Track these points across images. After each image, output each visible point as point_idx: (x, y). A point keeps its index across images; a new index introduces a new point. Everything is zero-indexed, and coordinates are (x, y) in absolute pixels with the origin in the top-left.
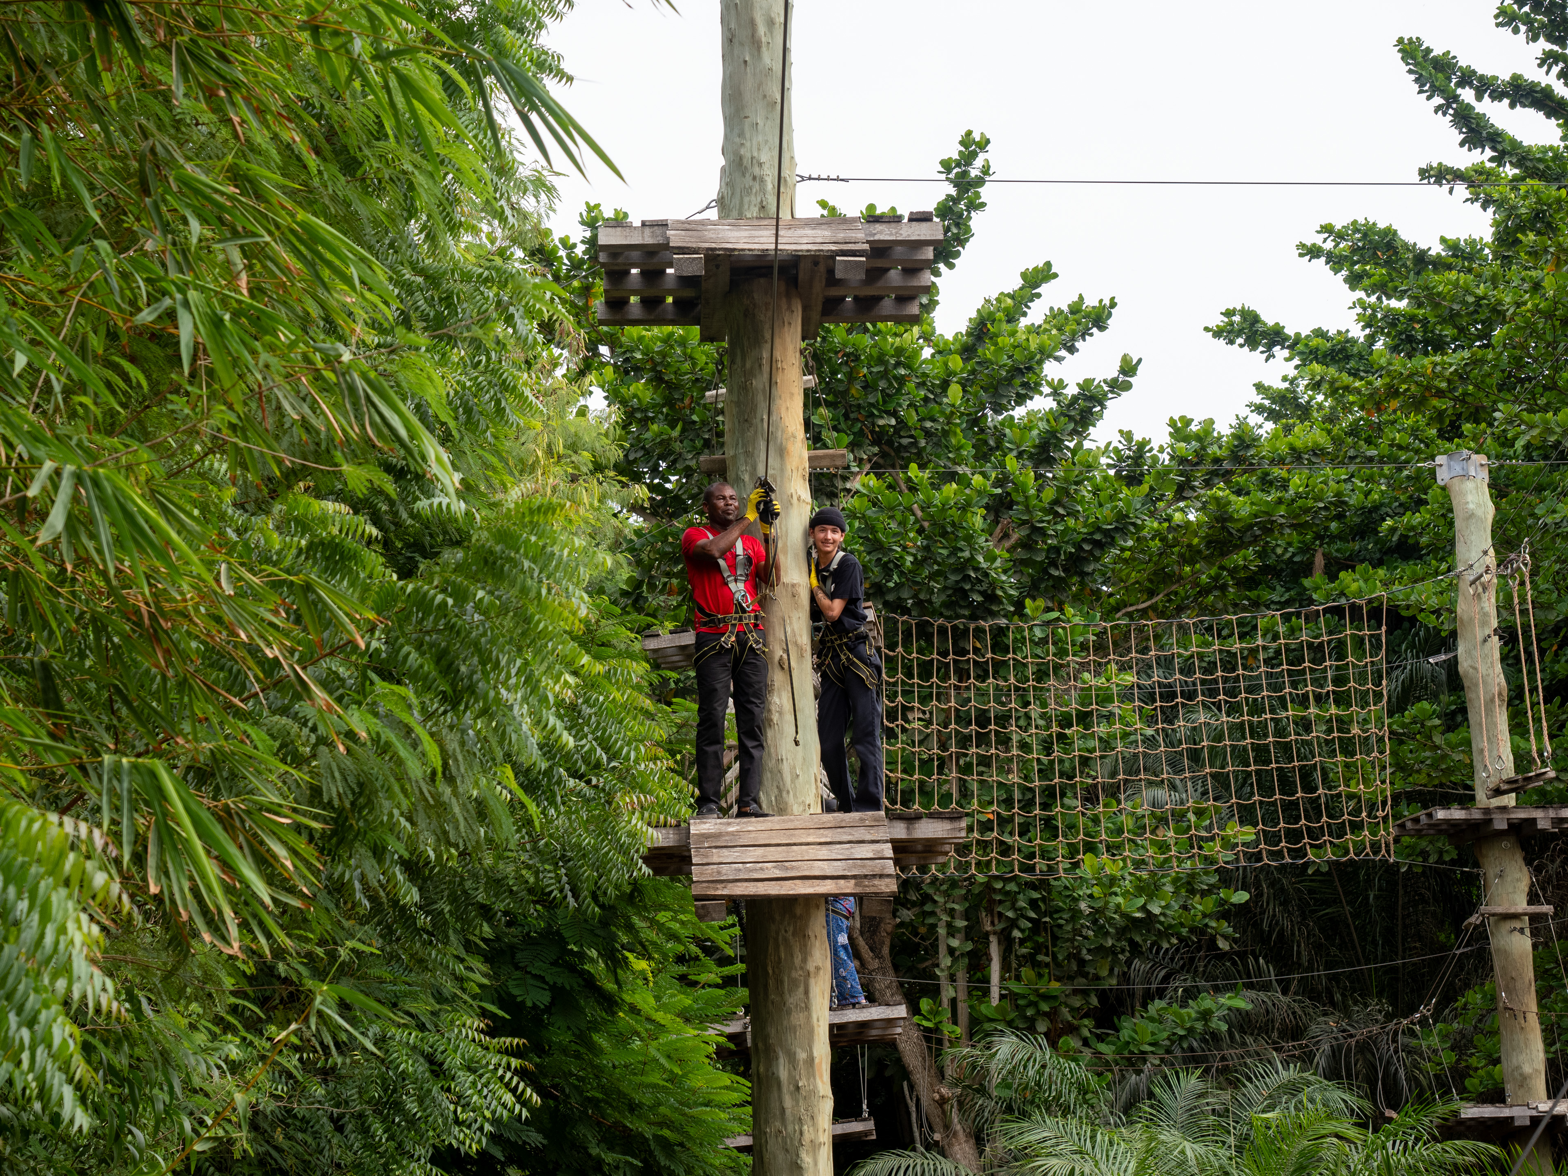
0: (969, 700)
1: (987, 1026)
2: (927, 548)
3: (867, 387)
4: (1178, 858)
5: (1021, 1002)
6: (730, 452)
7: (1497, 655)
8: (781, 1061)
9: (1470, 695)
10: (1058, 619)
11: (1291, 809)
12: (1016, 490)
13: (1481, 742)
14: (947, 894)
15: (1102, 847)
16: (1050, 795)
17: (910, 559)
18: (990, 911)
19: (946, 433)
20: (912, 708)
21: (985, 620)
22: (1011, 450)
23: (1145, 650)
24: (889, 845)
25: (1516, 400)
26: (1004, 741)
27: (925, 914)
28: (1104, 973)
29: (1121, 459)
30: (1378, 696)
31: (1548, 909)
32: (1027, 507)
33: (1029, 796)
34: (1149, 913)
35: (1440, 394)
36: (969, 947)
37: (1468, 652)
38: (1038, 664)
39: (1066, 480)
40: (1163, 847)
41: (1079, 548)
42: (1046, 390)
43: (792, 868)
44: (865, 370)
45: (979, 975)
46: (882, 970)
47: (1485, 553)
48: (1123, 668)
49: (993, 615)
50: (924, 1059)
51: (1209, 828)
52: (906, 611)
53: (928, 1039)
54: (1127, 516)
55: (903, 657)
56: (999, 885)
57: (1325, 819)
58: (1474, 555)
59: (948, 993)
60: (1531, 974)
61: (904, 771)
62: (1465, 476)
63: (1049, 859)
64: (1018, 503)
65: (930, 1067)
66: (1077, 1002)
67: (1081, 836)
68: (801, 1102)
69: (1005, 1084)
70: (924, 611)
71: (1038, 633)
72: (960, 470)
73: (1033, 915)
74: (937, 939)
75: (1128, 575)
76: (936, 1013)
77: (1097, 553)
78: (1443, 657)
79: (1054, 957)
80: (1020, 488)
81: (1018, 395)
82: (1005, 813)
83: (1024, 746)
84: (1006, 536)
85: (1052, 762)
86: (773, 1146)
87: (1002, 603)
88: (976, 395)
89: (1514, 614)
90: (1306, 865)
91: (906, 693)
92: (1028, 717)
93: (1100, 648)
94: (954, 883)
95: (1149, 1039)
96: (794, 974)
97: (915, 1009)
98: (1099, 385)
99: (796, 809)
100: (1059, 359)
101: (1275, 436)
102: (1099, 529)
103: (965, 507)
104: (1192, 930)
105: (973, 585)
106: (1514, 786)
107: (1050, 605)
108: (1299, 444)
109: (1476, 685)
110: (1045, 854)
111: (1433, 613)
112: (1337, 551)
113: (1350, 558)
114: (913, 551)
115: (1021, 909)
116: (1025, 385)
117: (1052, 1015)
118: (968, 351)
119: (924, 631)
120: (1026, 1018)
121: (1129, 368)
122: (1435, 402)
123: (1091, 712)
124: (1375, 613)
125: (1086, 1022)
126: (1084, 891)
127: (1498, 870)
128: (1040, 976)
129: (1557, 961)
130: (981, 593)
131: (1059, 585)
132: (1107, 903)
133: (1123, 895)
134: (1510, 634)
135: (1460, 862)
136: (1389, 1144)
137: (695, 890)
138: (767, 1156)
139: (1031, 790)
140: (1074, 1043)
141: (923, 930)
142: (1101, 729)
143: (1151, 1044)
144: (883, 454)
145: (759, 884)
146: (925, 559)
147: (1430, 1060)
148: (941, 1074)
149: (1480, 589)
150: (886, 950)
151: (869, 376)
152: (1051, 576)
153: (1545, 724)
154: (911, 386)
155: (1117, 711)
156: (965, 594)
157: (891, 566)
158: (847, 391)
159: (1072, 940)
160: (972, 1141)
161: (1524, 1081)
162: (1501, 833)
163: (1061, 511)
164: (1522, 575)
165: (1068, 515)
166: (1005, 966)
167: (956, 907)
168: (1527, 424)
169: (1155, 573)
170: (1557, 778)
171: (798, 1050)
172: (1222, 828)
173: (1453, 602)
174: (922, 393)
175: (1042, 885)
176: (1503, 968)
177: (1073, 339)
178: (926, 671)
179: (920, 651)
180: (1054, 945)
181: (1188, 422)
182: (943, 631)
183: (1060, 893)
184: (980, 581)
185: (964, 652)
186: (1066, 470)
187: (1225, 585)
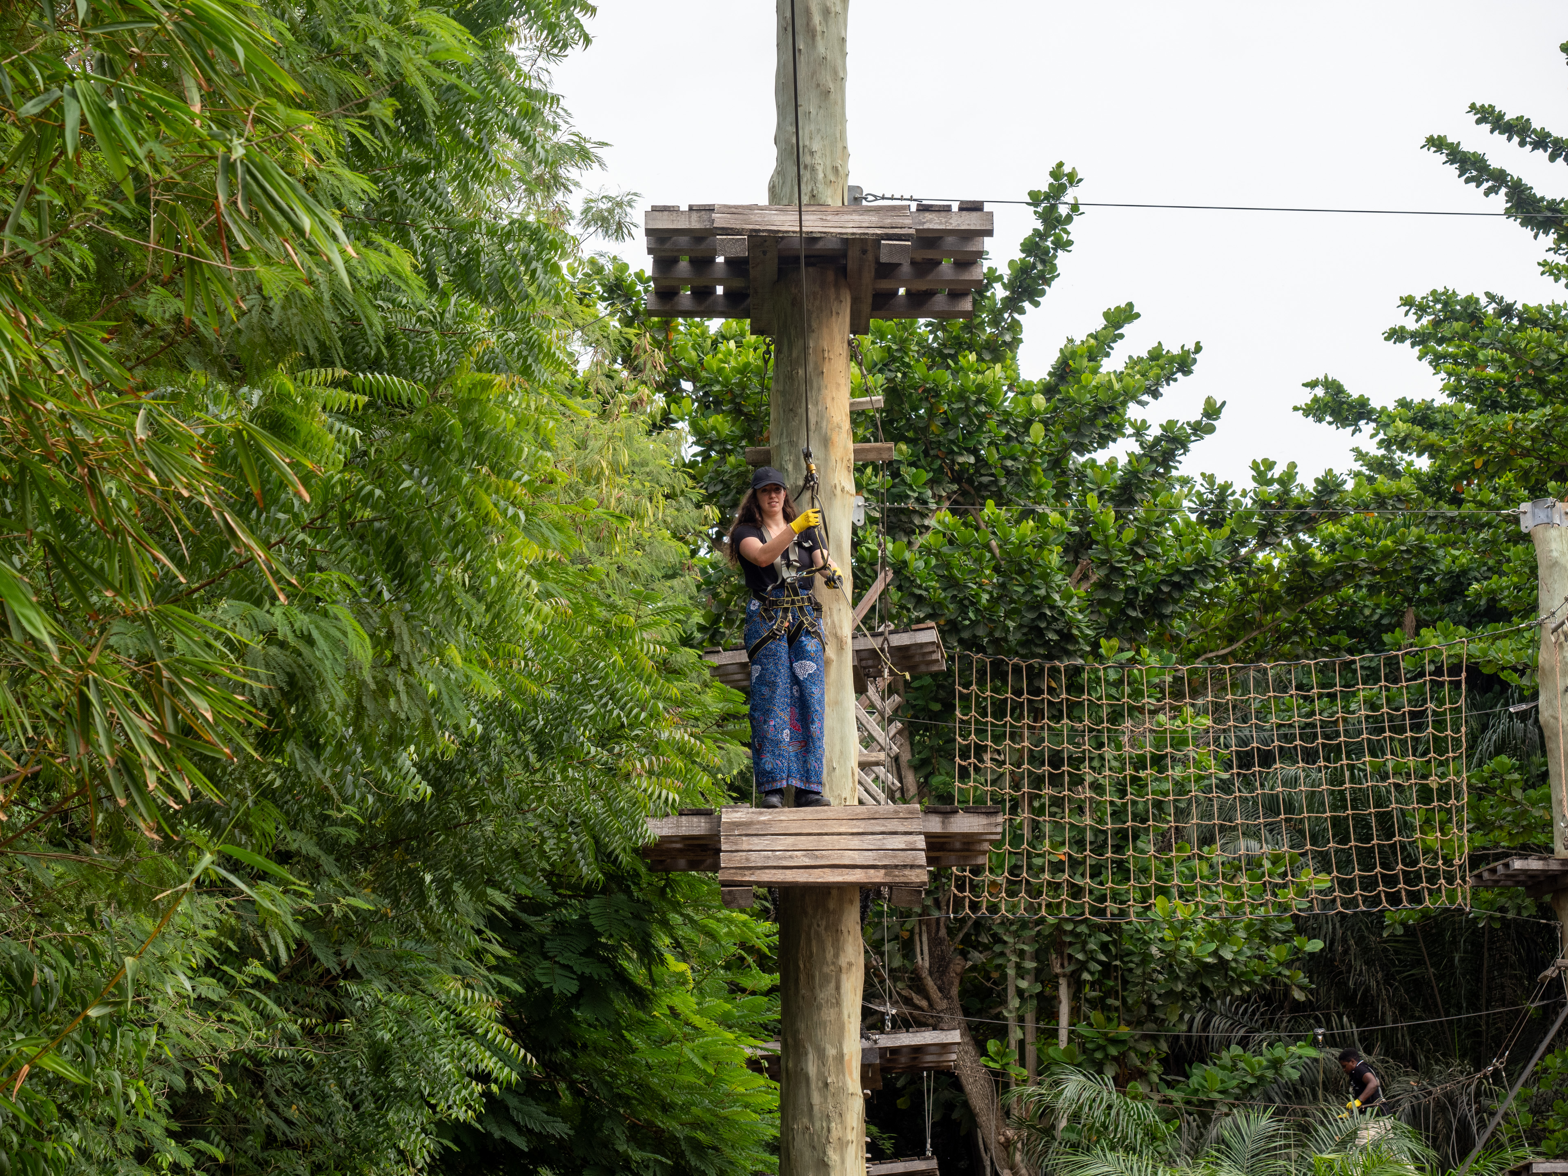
0: (1043, 740)
1: (1055, 1069)
2: (1002, 586)
3: (948, 424)
4: (1252, 905)
5: (1089, 1046)
8: (810, 1056)
9: (1550, 746)
10: (1132, 661)
11: (1366, 858)
12: (1096, 529)
13: (1560, 795)
14: (1016, 934)
15: (1175, 892)
16: (1122, 838)
17: (985, 597)
18: (1060, 954)
19: (1026, 472)
20: (986, 747)
21: (1061, 661)
22: (1092, 490)
23: (1223, 694)
24: (923, 838)
26: (1075, 781)
27: (995, 956)
28: (1174, 1019)
29: (1204, 503)
30: (1457, 742)
32: (1106, 546)
33: (1101, 838)
34: (1221, 958)
35: (1524, 452)
36: (1038, 988)
37: (1549, 702)
38: (1111, 705)
39: (1147, 521)
40: (1237, 893)
41: (1158, 589)
42: (1129, 430)
43: (822, 857)
44: (946, 407)
45: (1048, 1017)
46: (951, 1011)
48: (1199, 711)
49: (1069, 654)
50: (990, 1100)
51: (1283, 875)
52: (981, 649)
54: (1207, 559)
55: (977, 696)
56: (1069, 927)
57: (1400, 866)
58: (1556, 603)
59: (1016, 1034)
62: (1550, 524)
63: (1120, 903)
64: (1097, 543)
65: (996, 1106)
66: (1146, 1047)
67: (1153, 880)
68: (830, 1099)
70: (999, 650)
71: (1113, 676)
72: (1039, 509)
73: (1103, 958)
74: (1007, 982)
75: (1208, 621)
76: (1003, 1055)
77: (1176, 595)
78: (1524, 706)
79: (1124, 1002)
80: (1100, 527)
81: (1101, 436)
82: (1076, 855)
83: (1097, 788)
84: (1085, 576)
85: (1125, 805)
86: (800, 1143)
87: (1078, 643)
88: (1058, 434)
91: (980, 732)
92: (1102, 758)
93: (1176, 689)
94: (1024, 924)
95: (1218, 1086)
96: (826, 970)
97: (982, 1050)
98: (1182, 427)
100: (1143, 404)
102: (1178, 571)
103: (1041, 545)
104: (1264, 978)
105: (1049, 624)
107: (1127, 646)
108: (1383, 490)
109: (1557, 735)
110: (1116, 897)
112: (1426, 613)
114: (989, 588)
115: (1092, 951)
116: (1108, 426)
117: (1119, 1060)
118: (1049, 390)
119: (999, 670)
120: (1093, 1061)
121: (1212, 411)
122: (1520, 461)
123: (1166, 755)
124: (1455, 665)
125: (1155, 1067)
126: (1155, 935)
128: (1109, 1020)
130: (1058, 632)
131: (1138, 627)
132: (1178, 948)
133: (1195, 940)
137: (721, 876)
138: (793, 1153)
139: (1104, 832)
140: (1141, 1088)
141: (995, 975)
142: (1177, 772)
143: (1220, 1092)
144: (964, 493)
145: (788, 872)
146: (1000, 597)
148: (1007, 1115)
149: (1562, 638)
150: (955, 991)
151: (949, 413)
152: (1129, 617)
154: (992, 423)
155: (1192, 754)
156: (1040, 633)
157: (966, 602)
158: (927, 427)
159: (1144, 984)
163: (1141, 552)
165: (1148, 556)
166: (1075, 1012)
167: (1026, 948)
169: (1235, 619)
171: (828, 1046)
172: (1296, 875)
173: (1535, 657)
174: (1005, 431)
175: (1112, 928)
177: (1158, 384)
178: (999, 710)
179: (995, 690)
180: (1124, 989)
181: (1270, 465)
182: (1017, 670)
183: (1131, 937)
184: (1056, 620)
185: (1040, 692)
186: (1147, 511)
187: (1304, 630)
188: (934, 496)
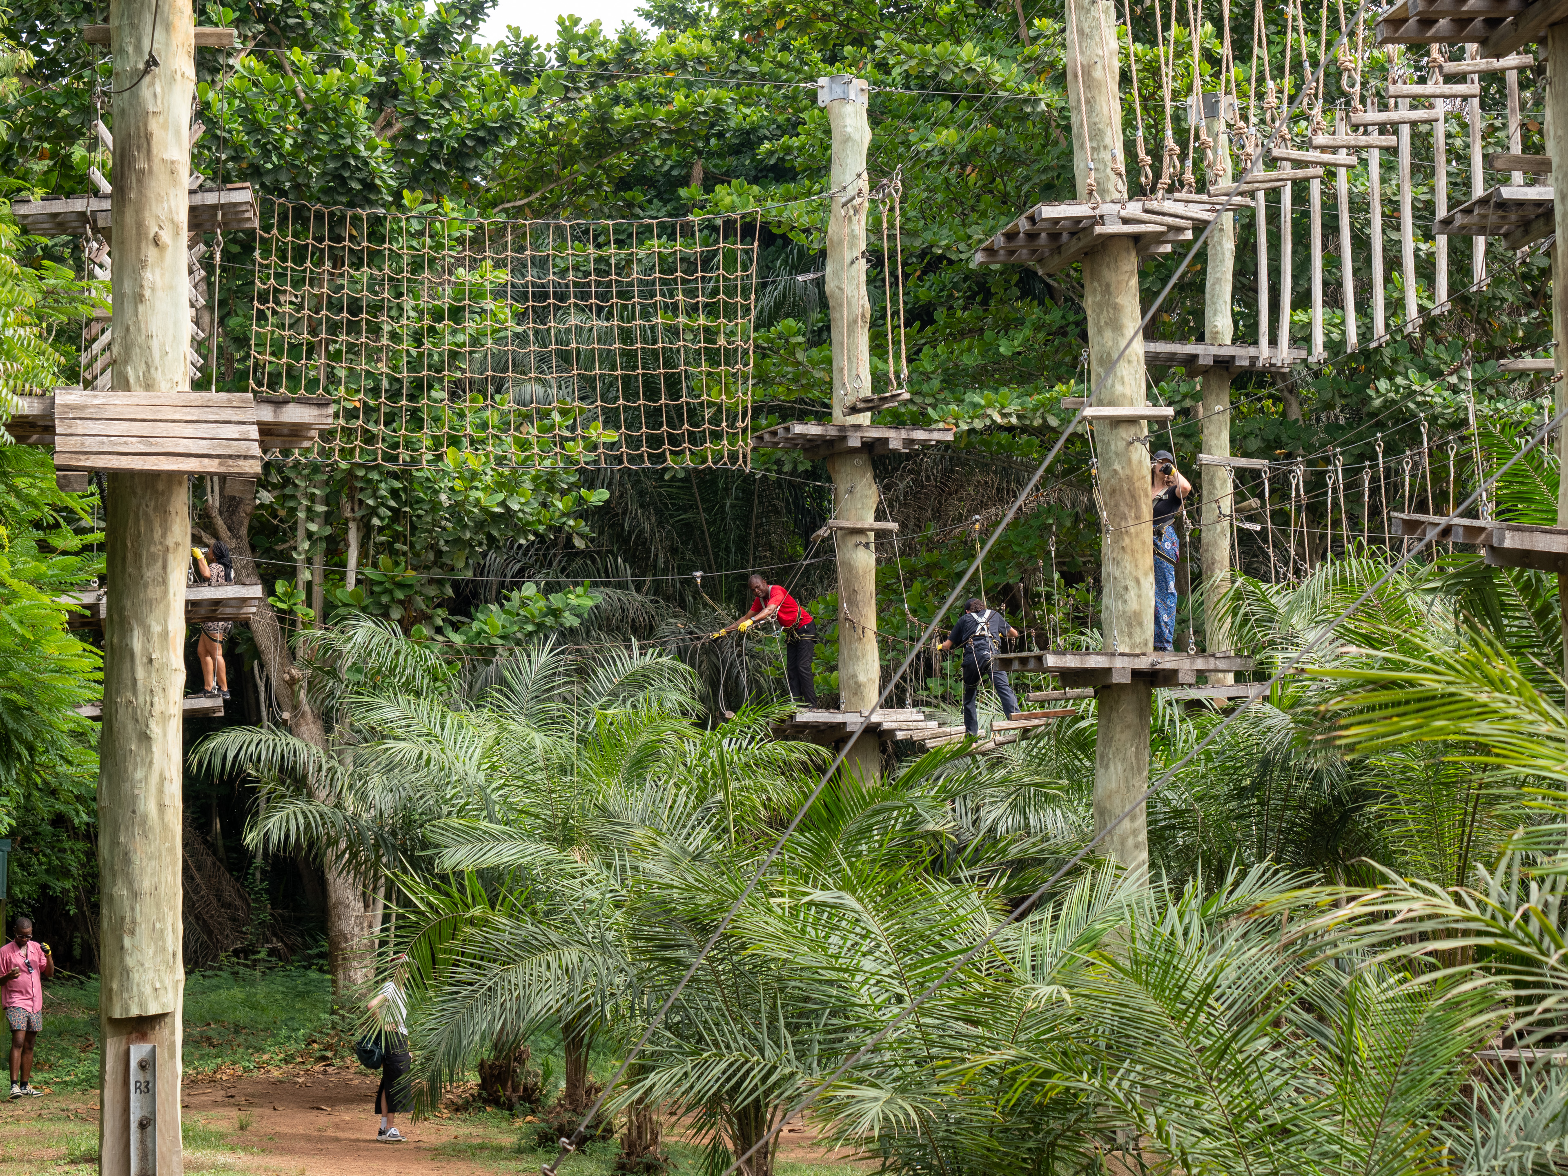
0: (342, 287)
1: (342, 611)
2: (307, 133)
4: (539, 456)
5: (376, 589)
6: (114, 22)
7: (863, 277)
8: (136, 633)
9: (834, 315)
10: (435, 212)
11: (654, 416)
12: (404, 81)
13: (841, 361)
14: (307, 478)
15: (466, 442)
16: (418, 388)
17: (289, 141)
18: (351, 498)
19: (334, 16)
20: (285, 291)
21: (363, 209)
22: (399, 39)
23: (521, 249)
24: (256, 427)
25: (897, 30)
26: (375, 330)
27: (285, 498)
28: (461, 564)
29: (508, 55)
30: (746, 310)
31: (893, 526)
32: (413, 98)
33: (396, 386)
34: (508, 508)
35: (826, 17)
36: (328, 531)
37: (836, 273)
38: (413, 256)
39: (454, 74)
40: (524, 445)
41: (462, 143)
43: (157, 444)
45: (336, 559)
46: (239, 550)
47: (859, 176)
48: (498, 264)
49: (371, 203)
50: (276, 639)
51: (572, 428)
52: (283, 193)
53: (281, 620)
54: (513, 116)
55: (278, 240)
56: (361, 473)
57: (686, 426)
58: (849, 177)
59: (305, 575)
60: (872, 588)
61: (273, 354)
62: (845, 99)
63: (413, 450)
64: (403, 93)
65: (282, 647)
66: (432, 591)
67: (446, 429)
68: (154, 675)
69: (356, 668)
70: (301, 195)
71: (415, 226)
72: (346, 54)
73: (392, 503)
74: (296, 523)
75: (507, 172)
76: (291, 595)
77: (480, 150)
78: (811, 276)
79: (412, 546)
80: (406, 78)
82: (372, 403)
83: (394, 336)
84: (389, 125)
85: (421, 355)
86: (123, 715)
87: (380, 192)
89: (881, 238)
90: (665, 470)
91: (279, 276)
92: (400, 308)
93: (477, 242)
94: (316, 469)
95: (500, 631)
96: (153, 549)
97: (270, 591)
99: (164, 386)
101: (661, 43)
102: (483, 126)
103: (348, 94)
104: (550, 528)
105: (353, 173)
106: (868, 405)
107: (429, 198)
108: (684, 51)
109: (841, 305)
110: (408, 445)
111: (804, 231)
112: (715, 166)
113: (727, 174)
114: (293, 134)
115: (382, 497)
117: (406, 603)
119: (300, 214)
120: (379, 604)
122: (820, 25)
123: (464, 307)
124: (748, 230)
125: (439, 611)
126: (446, 483)
127: (848, 486)
128: (397, 564)
129: (898, 578)
130: (361, 181)
131: (440, 178)
132: (467, 497)
133: (483, 489)
134: (877, 258)
135: (813, 475)
136: (725, 742)
137: (58, 460)
138: (116, 725)
139: (398, 380)
140: (427, 630)
141: (282, 513)
142: (472, 325)
143: (501, 637)
144: (269, 33)
145: (123, 458)
146: (304, 143)
147: (770, 664)
148: (292, 654)
149: (851, 212)
150: (244, 531)
152: (432, 168)
153: (903, 347)
155: (489, 308)
156: (343, 181)
157: (269, 147)
159: (430, 532)
160: (320, 722)
161: (857, 689)
162: (855, 450)
163: (447, 105)
164: (892, 201)
165: (454, 109)
166: (363, 553)
167: (317, 492)
168: (906, 54)
169: (533, 171)
170: (911, 401)
171: (153, 624)
172: (585, 427)
173: (824, 222)
175: (404, 475)
176: (847, 580)
178: (300, 255)
179: (296, 235)
180: (413, 534)
181: (576, 22)
182: (319, 216)
183: (421, 484)
184: (360, 169)
185: (340, 239)
186: (454, 64)
187: (600, 185)
188: (239, 37)
